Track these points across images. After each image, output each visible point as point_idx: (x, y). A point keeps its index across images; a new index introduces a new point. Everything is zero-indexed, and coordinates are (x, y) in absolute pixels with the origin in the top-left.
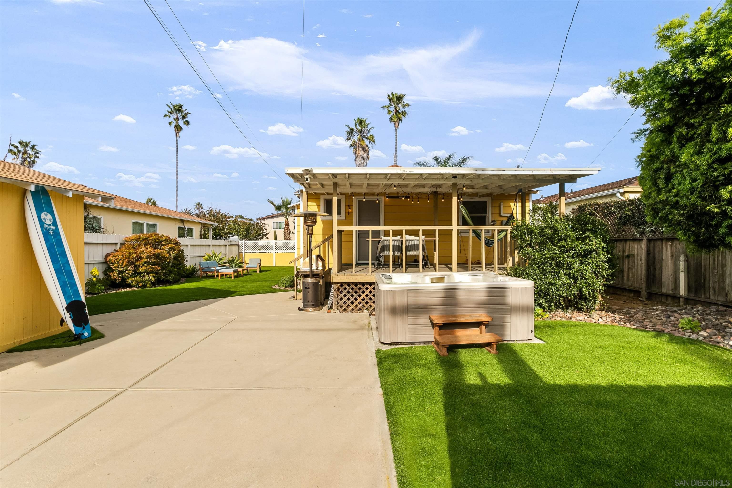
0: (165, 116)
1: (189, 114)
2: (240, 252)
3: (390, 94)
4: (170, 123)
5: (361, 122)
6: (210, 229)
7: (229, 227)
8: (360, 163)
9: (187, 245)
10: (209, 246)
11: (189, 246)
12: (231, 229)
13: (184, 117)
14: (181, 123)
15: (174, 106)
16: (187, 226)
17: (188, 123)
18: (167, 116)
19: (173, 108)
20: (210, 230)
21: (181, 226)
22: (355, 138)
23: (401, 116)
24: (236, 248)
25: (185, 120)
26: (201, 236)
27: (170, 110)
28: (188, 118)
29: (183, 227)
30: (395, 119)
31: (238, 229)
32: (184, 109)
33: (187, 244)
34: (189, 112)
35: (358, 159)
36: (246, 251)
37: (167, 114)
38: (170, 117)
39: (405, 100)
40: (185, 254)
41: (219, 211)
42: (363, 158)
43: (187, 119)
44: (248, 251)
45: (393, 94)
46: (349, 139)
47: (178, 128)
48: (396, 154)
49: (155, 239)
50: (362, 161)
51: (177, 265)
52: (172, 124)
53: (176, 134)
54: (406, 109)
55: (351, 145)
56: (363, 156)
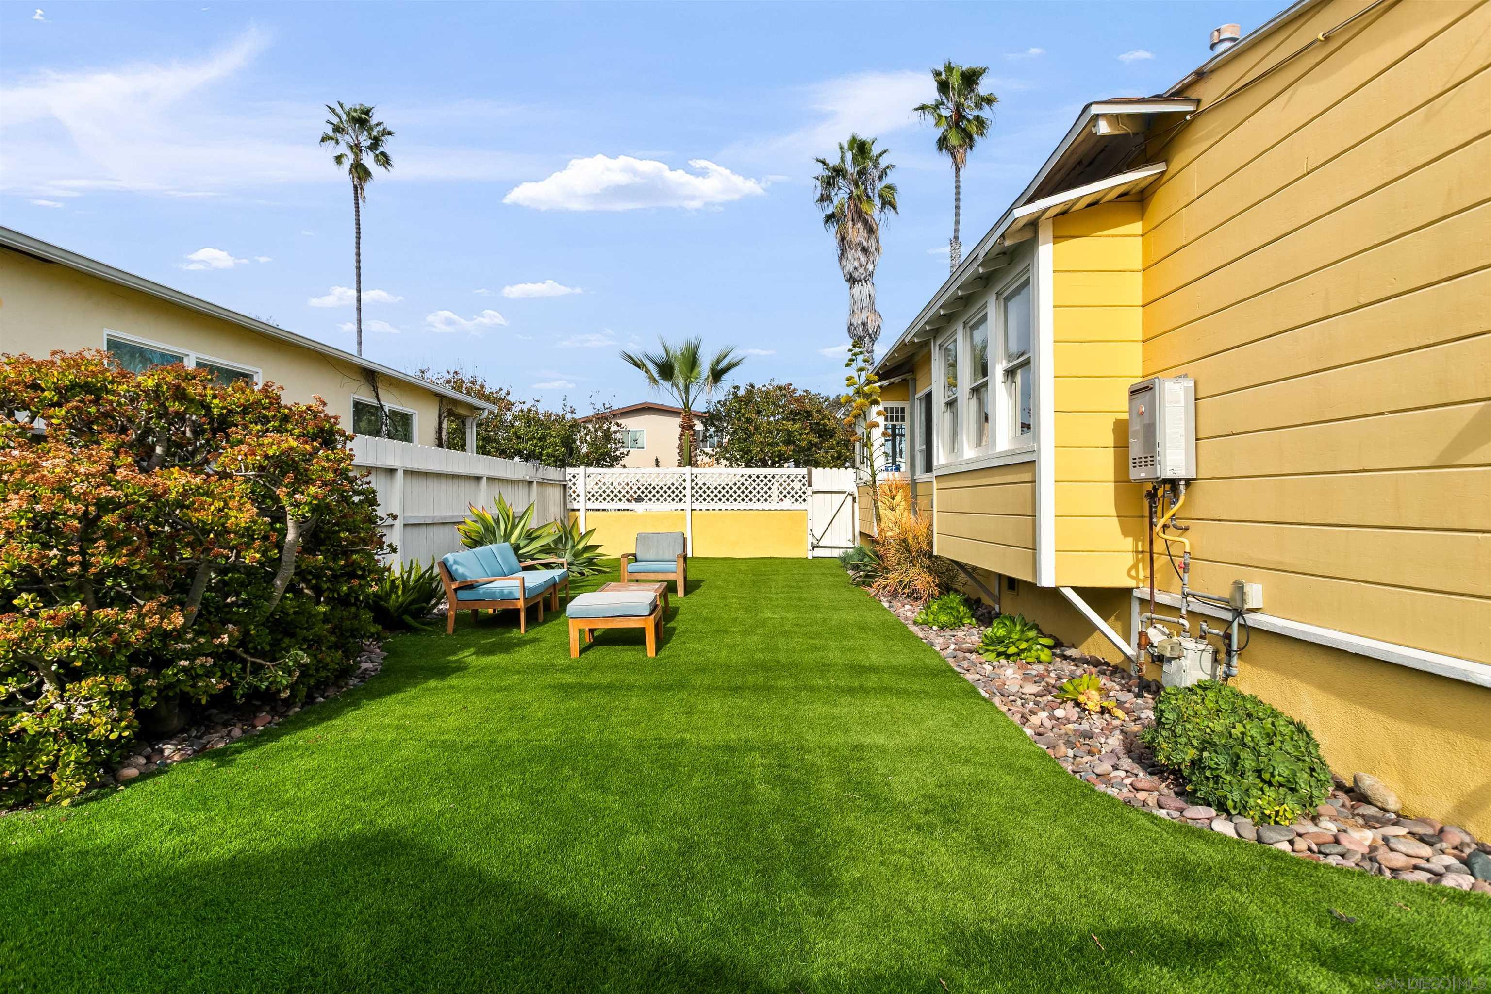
0: (323, 140)
1: (390, 133)
2: (569, 507)
3: (941, 68)
4: (339, 159)
5: (861, 148)
6: (468, 423)
7: (515, 433)
8: (856, 264)
9: (392, 471)
10: (478, 479)
11: (400, 474)
12: (519, 437)
13: (374, 147)
14: (368, 160)
15: (348, 114)
16: (391, 402)
17: (384, 160)
18: (332, 139)
19: (344, 117)
20: (468, 425)
21: (367, 398)
22: (841, 195)
23: (973, 129)
24: (555, 494)
25: (377, 152)
26: (440, 438)
27: (336, 121)
28: (388, 146)
29: (375, 402)
30: (954, 140)
31: (540, 439)
32: (373, 122)
33: (390, 463)
34: (389, 129)
35: (850, 254)
36: (590, 505)
37: (331, 133)
38: (337, 142)
39: (984, 87)
40: (381, 512)
41: (482, 386)
42: (865, 250)
43: (381, 149)
44: (597, 505)
45: (949, 69)
46: (824, 198)
47: (360, 172)
48: (956, 238)
49: (155, 395)
50: (863, 259)
51: (335, 578)
52: (344, 160)
53: (355, 187)
54: (986, 113)
55: (829, 218)
56: (865, 244)
